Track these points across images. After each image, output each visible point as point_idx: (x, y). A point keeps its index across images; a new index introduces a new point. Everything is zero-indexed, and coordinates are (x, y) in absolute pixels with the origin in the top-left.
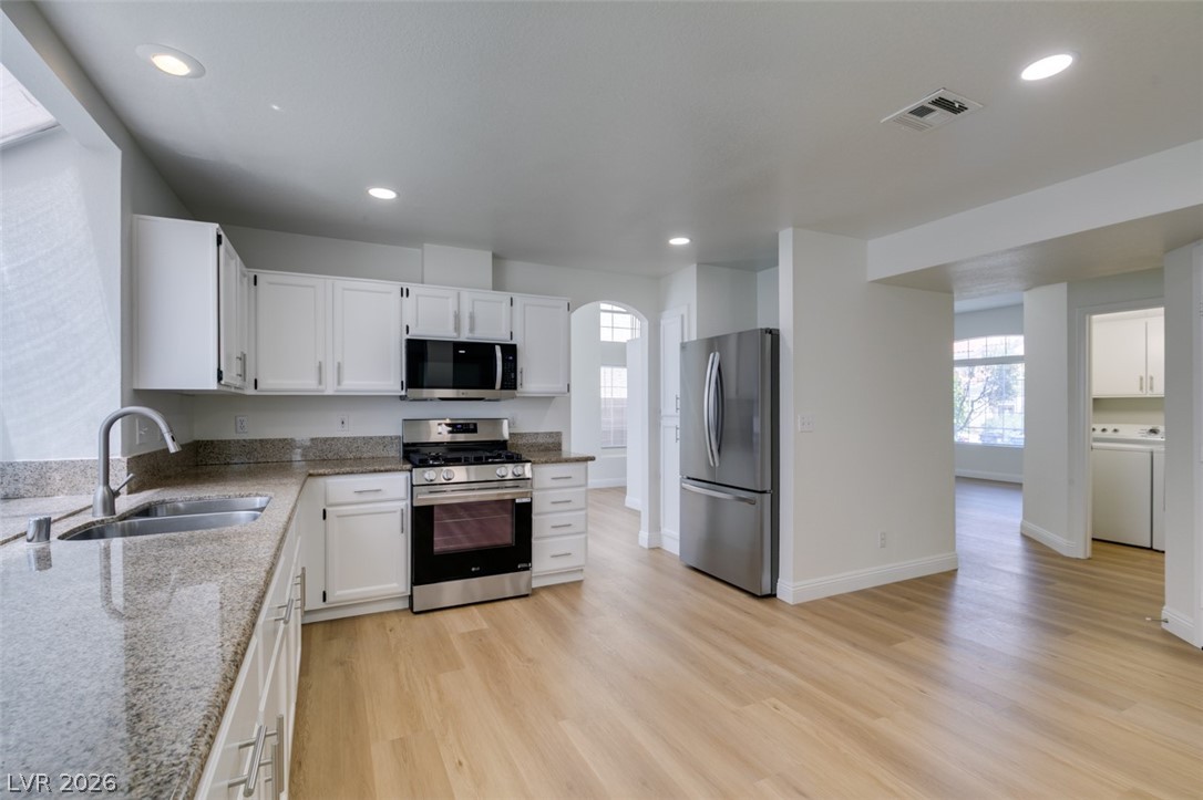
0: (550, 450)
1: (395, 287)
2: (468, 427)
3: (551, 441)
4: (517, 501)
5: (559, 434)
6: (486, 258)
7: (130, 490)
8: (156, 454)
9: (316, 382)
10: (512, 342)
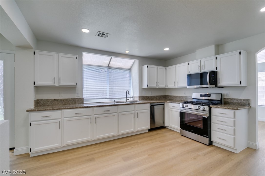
1: (187, 64)
3: (244, 102)
4: (203, 116)
7: (139, 100)
8: (148, 96)
9: (174, 85)
10: (216, 70)
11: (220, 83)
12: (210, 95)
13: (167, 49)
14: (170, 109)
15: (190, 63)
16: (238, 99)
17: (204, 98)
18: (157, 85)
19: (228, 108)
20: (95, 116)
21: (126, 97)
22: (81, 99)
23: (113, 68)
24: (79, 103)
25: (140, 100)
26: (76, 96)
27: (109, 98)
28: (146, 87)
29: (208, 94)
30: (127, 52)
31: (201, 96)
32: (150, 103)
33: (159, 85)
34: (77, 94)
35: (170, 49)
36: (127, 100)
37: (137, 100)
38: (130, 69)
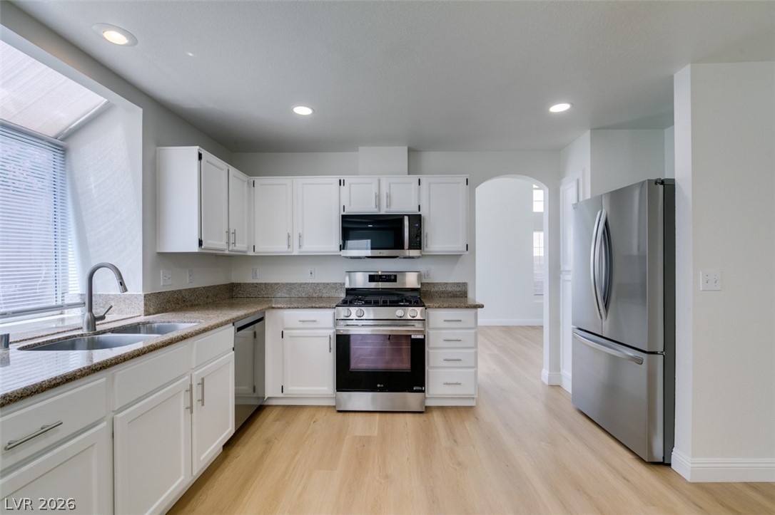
0: (458, 297)
1: (335, 180)
2: (391, 278)
3: (458, 289)
4: (413, 337)
5: (465, 284)
6: (403, 151)
7: (147, 313)
8: (180, 291)
9: (287, 247)
10: (419, 213)
11: (429, 245)
12: (395, 276)
13: (303, 111)
14: (286, 332)
15: (348, 179)
16: (447, 283)
17: (380, 285)
18: (228, 243)
25: (151, 310)
28: (195, 248)
29: (380, 273)
30: (115, 37)
31: (372, 278)
32: (233, 322)
36: (93, 321)
37: (136, 313)
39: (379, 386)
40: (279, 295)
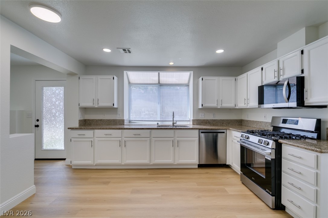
2: (294, 122)
4: (266, 157)
7: (193, 124)
8: (208, 120)
9: (244, 104)
10: (303, 75)
11: (308, 98)
12: (298, 121)
13: (220, 51)
14: (233, 140)
15: (264, 66)
19: (305, 147)
20: (124, 138)
21: (172, 120)
22: (122, 120)
23: (165, 85)
24: (120, 125)
25: (195, 124)
26: (117, 117)
27: (159, 120)
28: (201, 107)
30: (171, 64)
32: (199, 129)
33: (221, 104)
34: (118, 115)
35: (224, 50)
36: (173, 123)
37: (190, 125)
38: (188, 84)
39: (253, 178)
40: (254, 126)
